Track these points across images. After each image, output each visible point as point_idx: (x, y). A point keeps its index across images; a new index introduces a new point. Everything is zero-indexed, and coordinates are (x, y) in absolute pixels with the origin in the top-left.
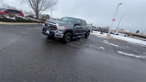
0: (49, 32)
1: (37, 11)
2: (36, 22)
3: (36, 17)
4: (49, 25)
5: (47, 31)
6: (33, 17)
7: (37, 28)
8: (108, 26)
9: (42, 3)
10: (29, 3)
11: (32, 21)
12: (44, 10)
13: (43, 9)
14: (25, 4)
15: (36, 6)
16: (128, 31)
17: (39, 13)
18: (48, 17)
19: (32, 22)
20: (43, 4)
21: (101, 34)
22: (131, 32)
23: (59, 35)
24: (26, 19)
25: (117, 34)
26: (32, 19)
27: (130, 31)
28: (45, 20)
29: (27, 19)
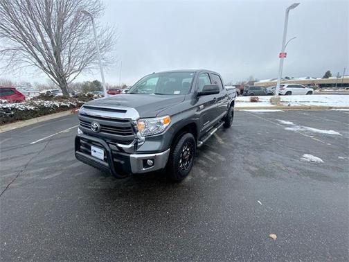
0: (102, 151)
1: (61, 78)
2: (63, 108)
3: (62, 94)
4: (95, 124)
5: (93, 148)
6: (52, 96)
7: (66, 131)
8: (251, 78)
9: (70, 52)
10: (34, 60)
11: (49, 108)
12: (80, 70)
13: (77, 68)
14: (23, 64)
15: (54, 64)
16: (303, 79)
17: (67, 82)
18: (97, 86)
19: (51, 113)
20: (73, 55)
21: (253, 101)
22: (311, 79)
23: (152, 159)
24: (29, 107)
25: (289, 93)
26: (47, 103)
27: (308, 78)
28: (89, 96)
29: (33, 108)
